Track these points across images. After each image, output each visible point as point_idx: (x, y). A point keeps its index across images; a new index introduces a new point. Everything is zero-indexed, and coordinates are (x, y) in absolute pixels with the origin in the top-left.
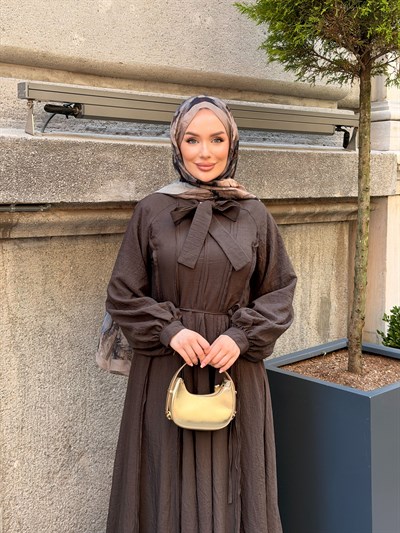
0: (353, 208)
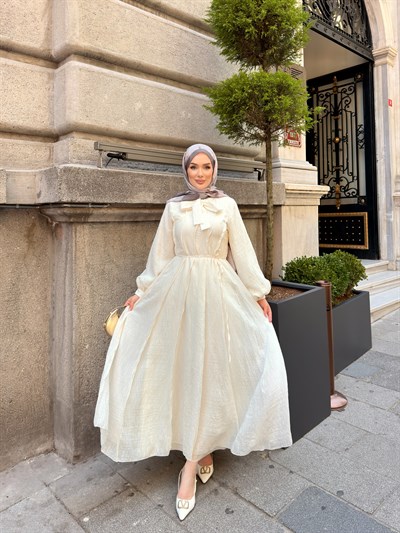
0: (264, 211)
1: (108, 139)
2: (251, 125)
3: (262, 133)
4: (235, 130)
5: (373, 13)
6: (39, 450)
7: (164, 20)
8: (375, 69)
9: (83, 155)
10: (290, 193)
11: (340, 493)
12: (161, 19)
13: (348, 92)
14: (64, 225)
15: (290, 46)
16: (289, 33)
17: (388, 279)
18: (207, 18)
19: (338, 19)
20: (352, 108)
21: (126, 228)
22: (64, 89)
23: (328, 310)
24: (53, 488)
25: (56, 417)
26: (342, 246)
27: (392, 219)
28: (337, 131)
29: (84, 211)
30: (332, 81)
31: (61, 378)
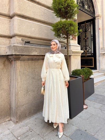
1: (25, 38)
2: (63, 34)
3: (66, 36)
4: (59, 36)
5: (95, 5)
6: (7, 120)
7: (40, 7)
8: (96, 20)
9: (18, 42)
10: (73, 52)
11: (86, 130)
12: (39, 6)
13: (89, 26)
14: (13, 61)
15: (73, 14)
16: (73, 10)
17: (99, 75)
18: (52, 6)
19: (86, 7)
20: (90, 30)
21: (30, 61)
22: (13, 24)
23: (83, 83)
24: (10, 130)
25: (11, 111)
26: (87, 66)
27: (100, 59)
28: (86, 36)
29: (19, 57)
30: (84, 23)
31: (13, 101)
